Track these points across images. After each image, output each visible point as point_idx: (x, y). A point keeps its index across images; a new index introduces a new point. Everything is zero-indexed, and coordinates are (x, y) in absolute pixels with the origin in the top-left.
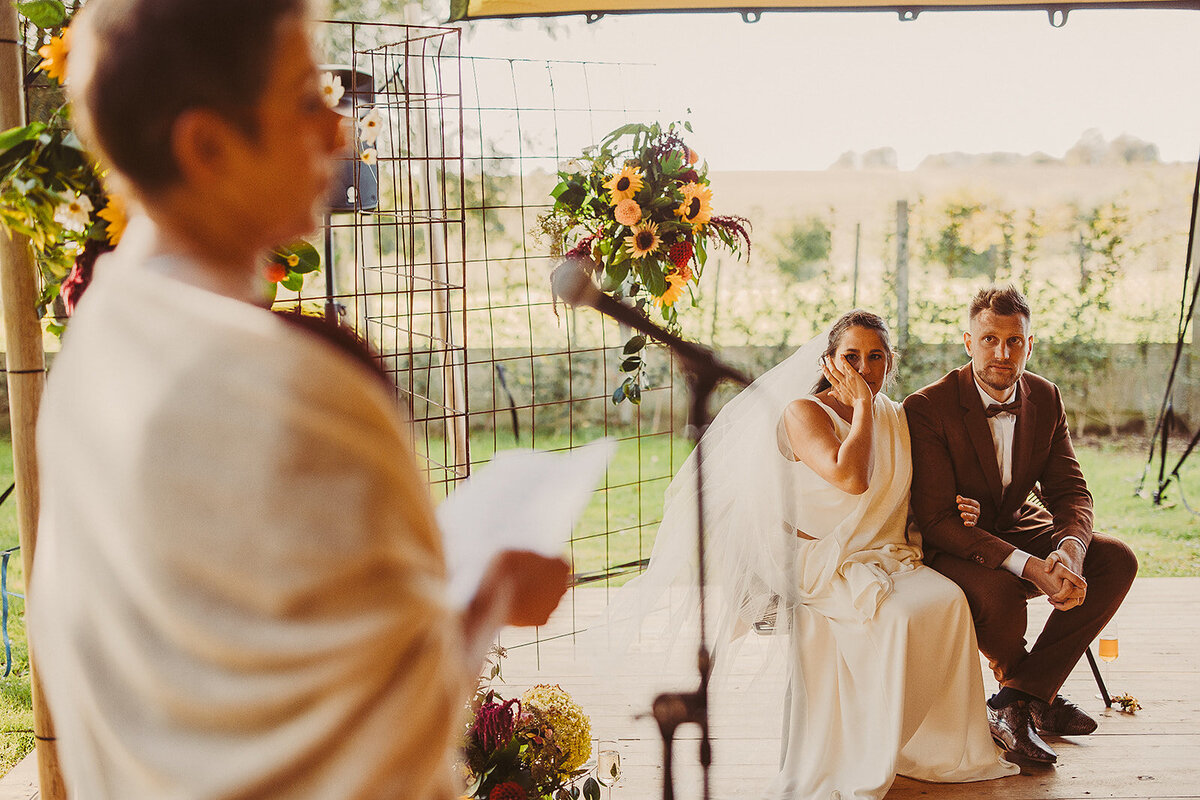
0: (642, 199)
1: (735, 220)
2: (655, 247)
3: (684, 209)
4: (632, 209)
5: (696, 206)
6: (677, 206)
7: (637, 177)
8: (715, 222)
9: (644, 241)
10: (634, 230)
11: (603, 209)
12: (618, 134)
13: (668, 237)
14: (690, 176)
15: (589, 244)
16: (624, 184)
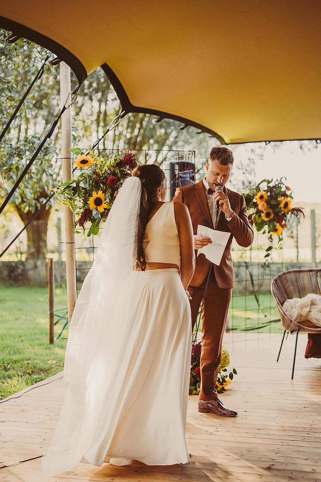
0: (268, 202)
1: (300, 208)
2: (272, 217)
3: (282, 205)
4: (263, 205)
5: (286, 205)
6: (280, 204)
7: (266, 195)
8: (294, 209)
9: (268, 215)
10: (264, 211)
11: (255, 205)
12: (262, 182)
13: (276, 214)
14: (285, 195)
15: (252, 216)
16: (261, 197)
